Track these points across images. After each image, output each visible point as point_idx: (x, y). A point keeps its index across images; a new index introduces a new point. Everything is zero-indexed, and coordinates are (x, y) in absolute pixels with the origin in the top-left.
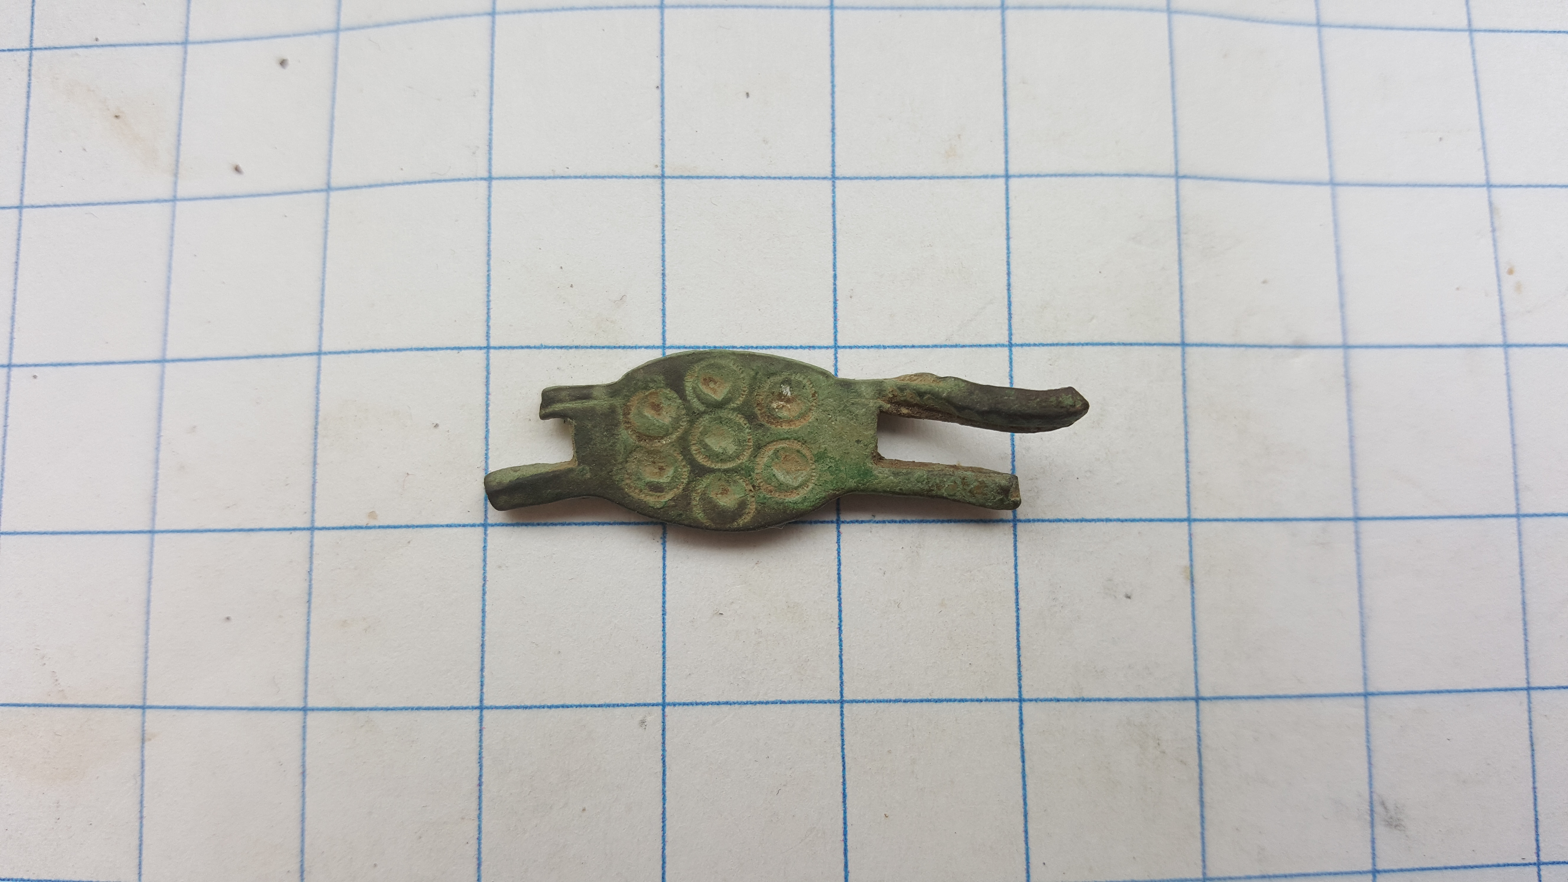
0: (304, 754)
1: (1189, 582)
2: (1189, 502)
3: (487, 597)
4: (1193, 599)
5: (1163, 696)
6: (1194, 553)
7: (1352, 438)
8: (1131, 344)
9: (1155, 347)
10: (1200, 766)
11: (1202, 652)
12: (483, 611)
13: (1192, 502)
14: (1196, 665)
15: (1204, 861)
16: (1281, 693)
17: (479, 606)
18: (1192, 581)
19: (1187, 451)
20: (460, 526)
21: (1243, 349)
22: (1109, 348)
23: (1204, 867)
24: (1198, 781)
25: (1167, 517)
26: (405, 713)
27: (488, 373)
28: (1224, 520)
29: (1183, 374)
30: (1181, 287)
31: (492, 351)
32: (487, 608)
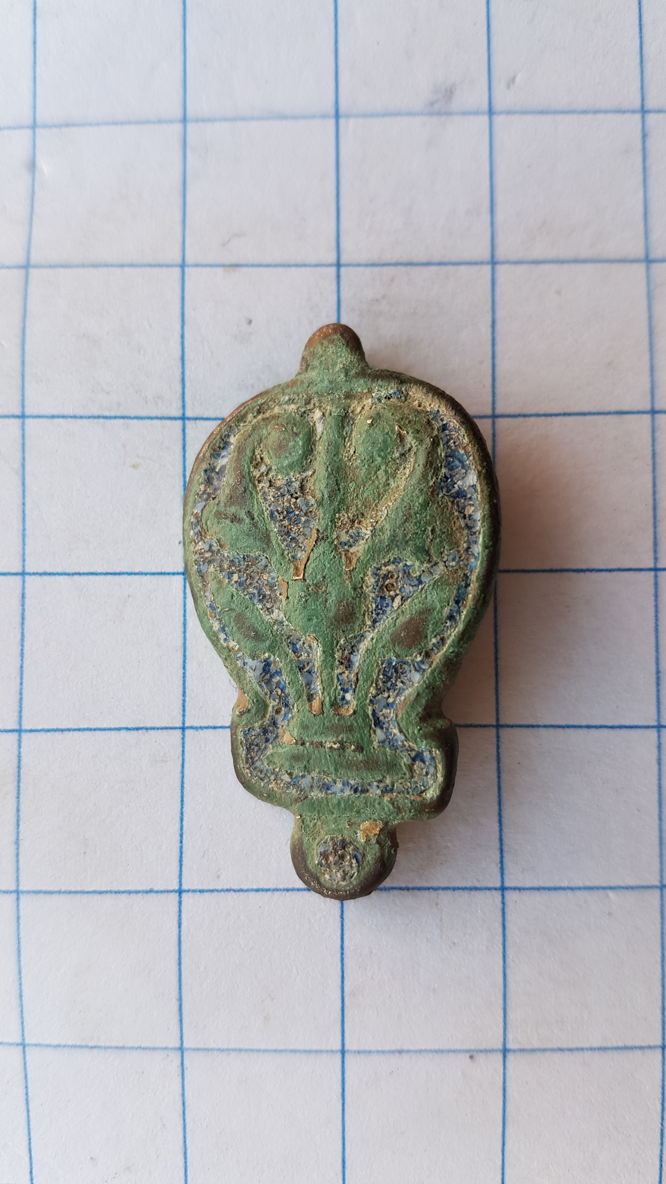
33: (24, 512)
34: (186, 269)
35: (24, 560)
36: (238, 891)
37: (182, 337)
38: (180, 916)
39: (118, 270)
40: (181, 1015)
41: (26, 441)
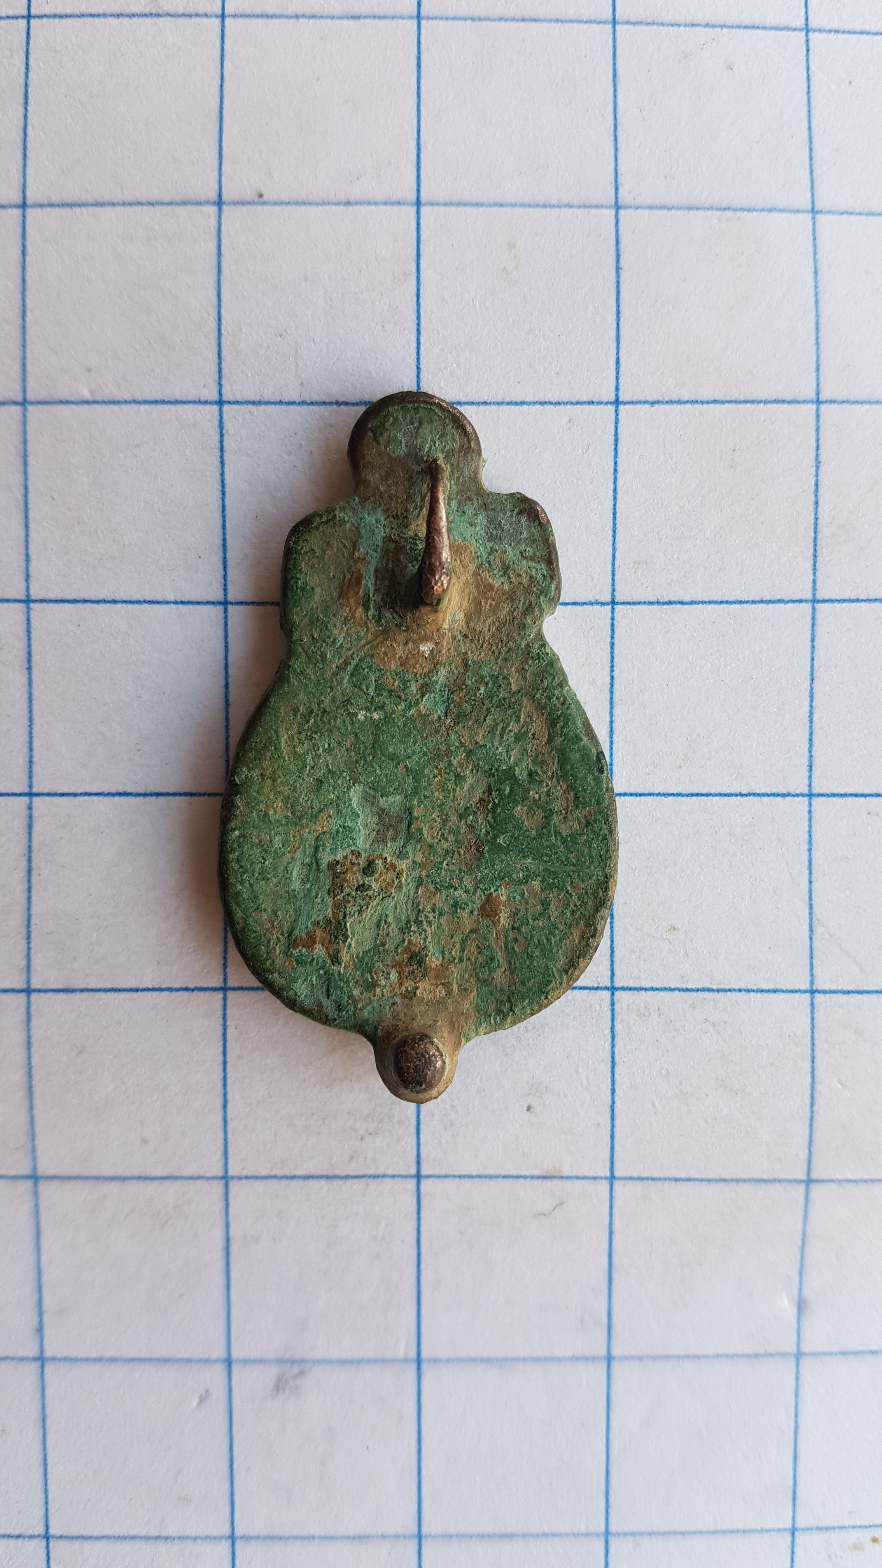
33: (811, 873)
34: (608, 1174)
35: (810, 812)
36: (546, 403)
37: (613, 1091)
38: (618, 373)
39: (693, 1175)
40: (618, 250)
41: (808, 961)
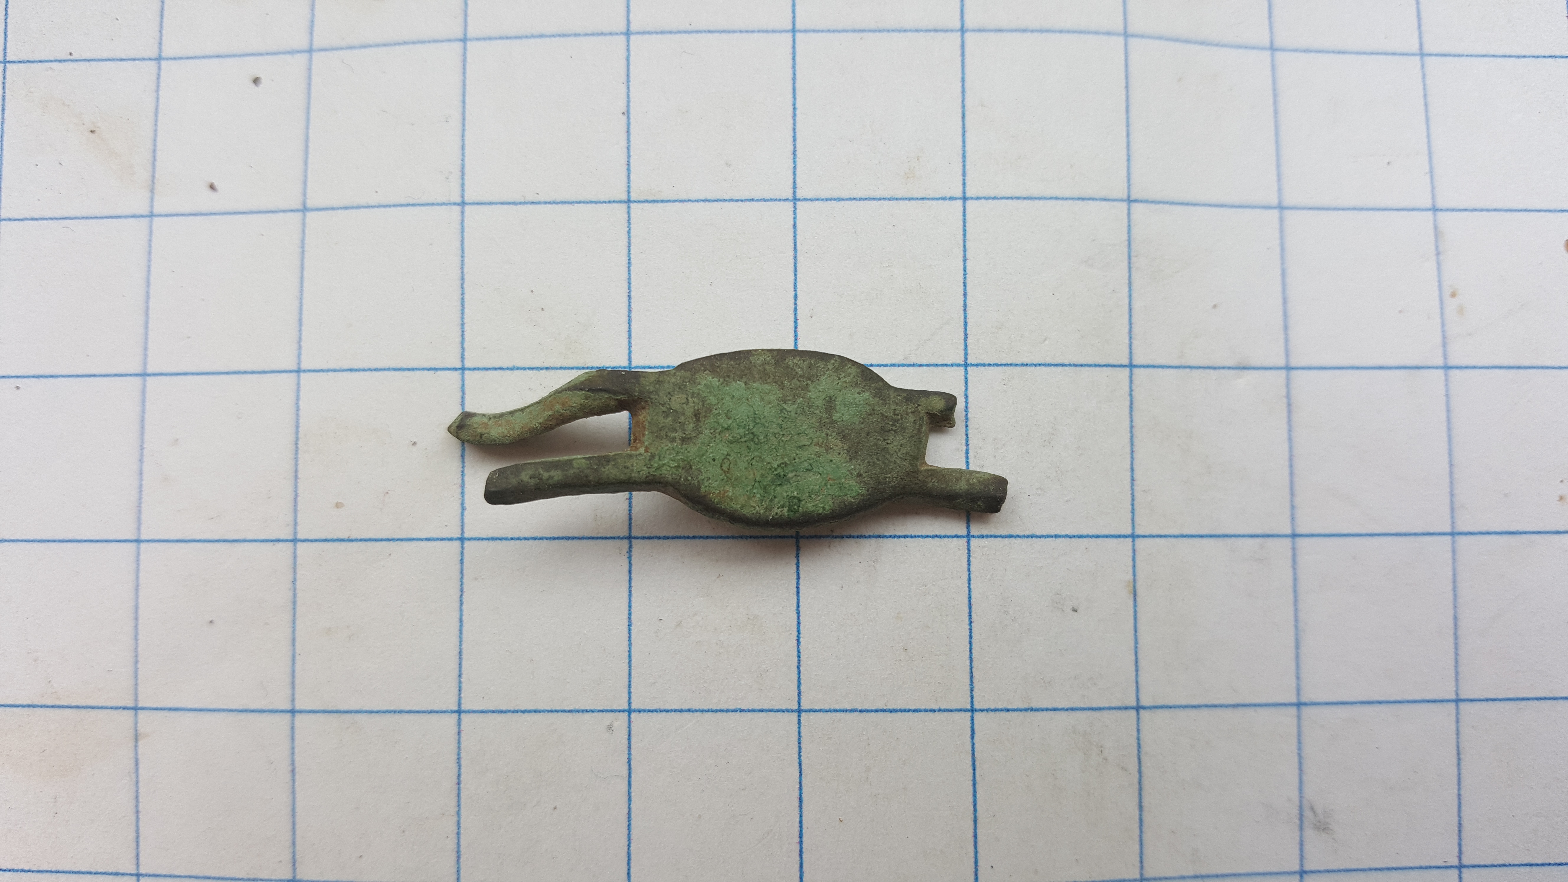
0: (293, 754)
1: (1132, 596)
2: (1133, 519)
3: (464, 607)
4: (1135, 612)
5: (1107, 705)
6: (1137, 568)
7: (1291, 458)
8: (1082, 366)
9: (1104, 368)
10: (1140, 772)
11: (1142, 663)
12: (461, 621)
13: (1137, 519)
14: (1137, 675)
15: (1141, 862)
16: (1216, 702)
17: (457, 615)
18: (1135, 595)
19: (1132, 469)
20: (438, 539)
21: (1188, 370)
22: (1061, 368)
23: (1142, 868)
24: (1137, 786)
25: (1113, 533)
26: (388, 715)
27: (463, 393)
28: (1166, 536)
29: (1131, 395)
30: (1130, 310)
31: (466, 372)
32: (464, 618)
